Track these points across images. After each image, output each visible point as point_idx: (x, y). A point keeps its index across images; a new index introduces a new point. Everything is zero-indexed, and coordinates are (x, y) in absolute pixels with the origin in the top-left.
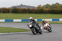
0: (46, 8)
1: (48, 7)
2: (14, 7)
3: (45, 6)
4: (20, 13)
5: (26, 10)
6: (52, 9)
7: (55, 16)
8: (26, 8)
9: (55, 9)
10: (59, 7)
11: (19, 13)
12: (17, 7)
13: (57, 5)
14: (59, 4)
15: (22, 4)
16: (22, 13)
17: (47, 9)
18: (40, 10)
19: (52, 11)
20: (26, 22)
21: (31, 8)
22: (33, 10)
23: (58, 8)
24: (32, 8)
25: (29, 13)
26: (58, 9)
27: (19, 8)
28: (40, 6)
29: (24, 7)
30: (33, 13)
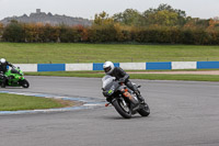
0: (126, 22)
1: (131, 21)
2: (13, 20)
3: (119, 16)
4: (34, 41)
5: (54, 31)
6: (146, 28)
7: (157, 52)
8: (54, 24)
9: (158, 27)
10: (171, 18)
11: (30, 42)
12: (24, 21)
13: (162, 12)
14: (171, 11)
15: (38, 10)
16: (39, 41)
17: (128, 28)
18: (104, 32)
19: (145, 33)
20: (53, 73)
21: (70, 25)
22: (80, 31)
23: (168, 22)
24: (76, 24)
25: (64, 41)
26: (169, 28)
27: (30, 23)
28: (103, 15)
29: (48, 22)
30: (80, 41)
